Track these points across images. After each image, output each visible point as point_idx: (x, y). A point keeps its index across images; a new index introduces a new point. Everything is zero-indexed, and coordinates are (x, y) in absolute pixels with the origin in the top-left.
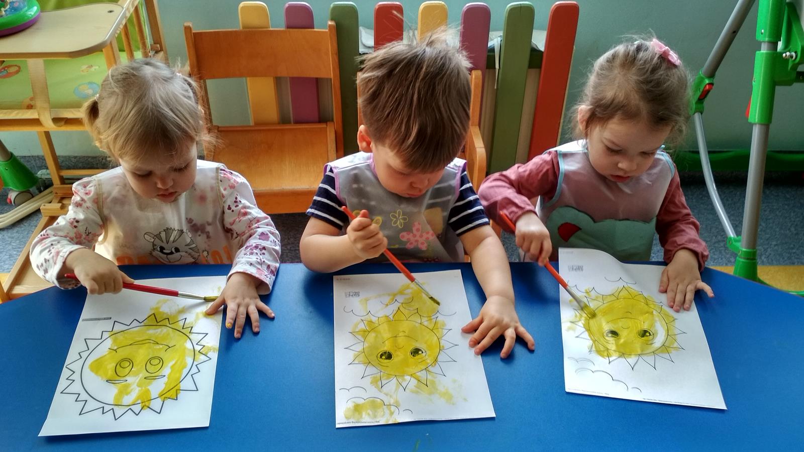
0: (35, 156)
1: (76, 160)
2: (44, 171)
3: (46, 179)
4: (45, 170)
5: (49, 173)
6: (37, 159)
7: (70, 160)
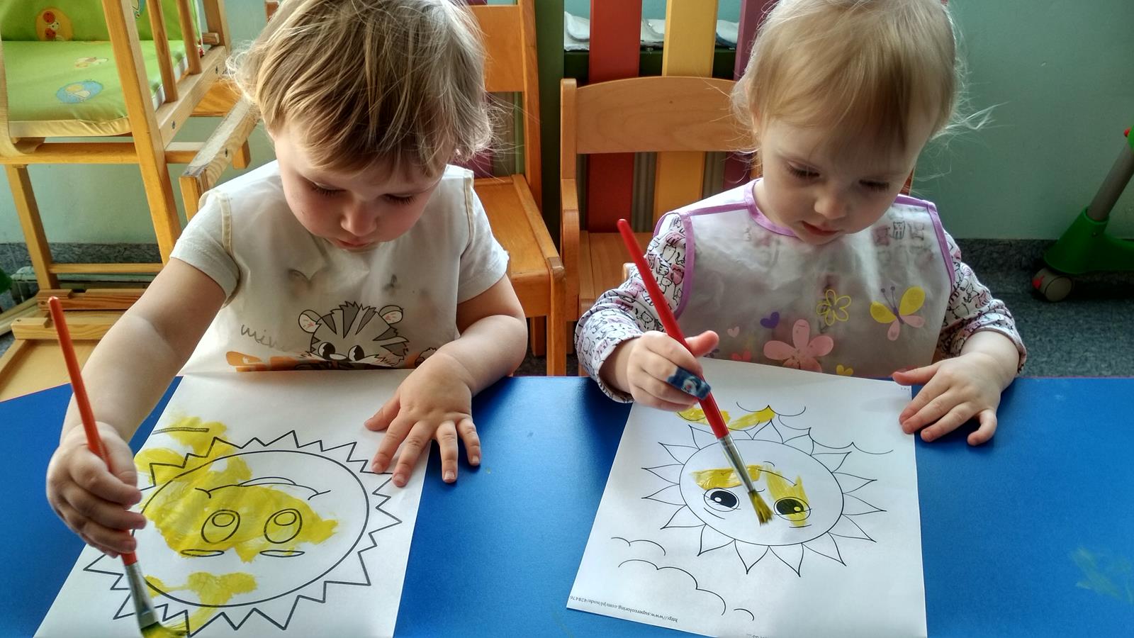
0: (13, 245)
1: (81, 250)
2: (27, 269)
3: (29, 280)
4: (29, 267)
5: (34, 271)
6: (17, 248)
7: (72, 250)
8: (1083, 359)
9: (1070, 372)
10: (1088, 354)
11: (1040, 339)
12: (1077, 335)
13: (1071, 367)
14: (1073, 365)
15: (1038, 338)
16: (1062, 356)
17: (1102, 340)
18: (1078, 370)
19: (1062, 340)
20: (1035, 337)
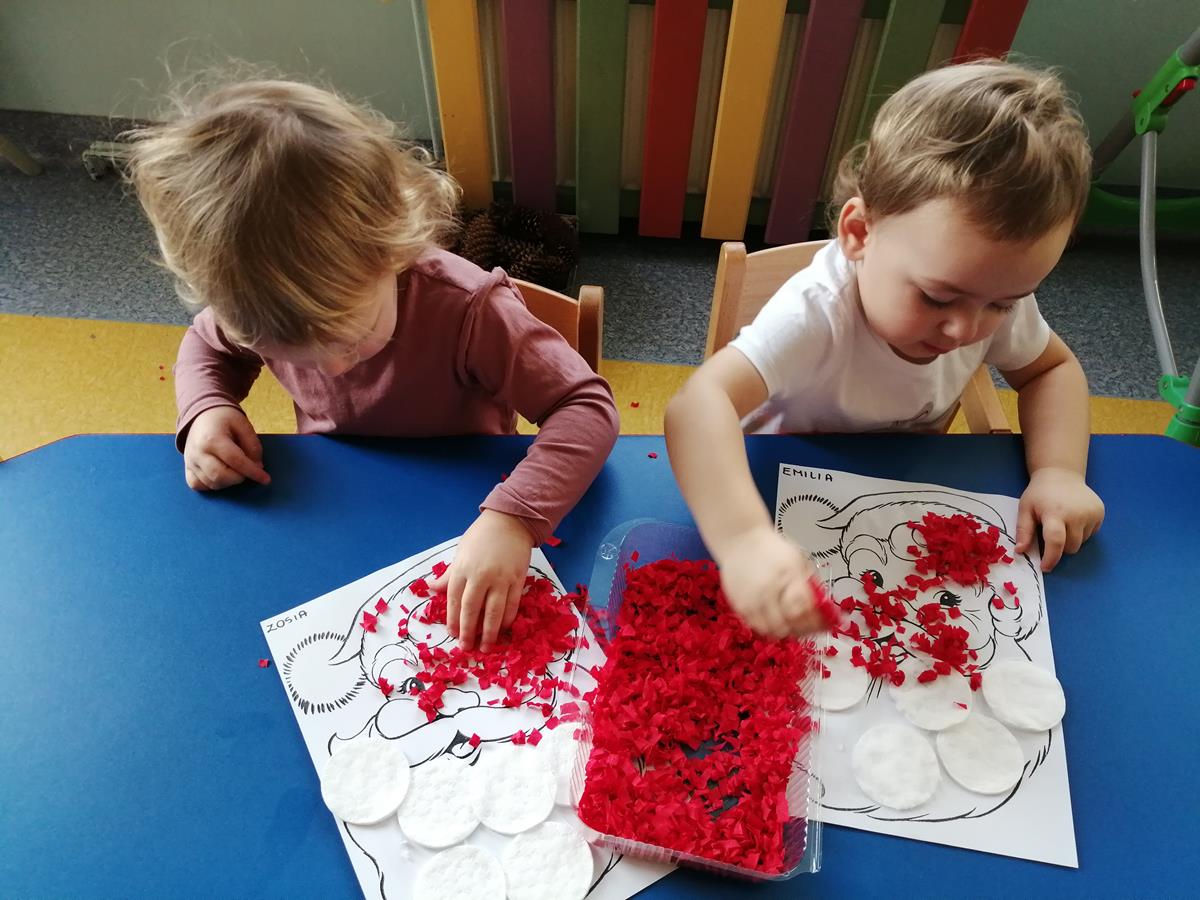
8: (1098, 314)
9: (1080, 330)
10: (1104, 310)
11: (1063, 290)
12: (1101, 287)
13: (1082, 323)
14: (1086, 321)
15: (1061, 288)
16: (1079, 310)
17: (1122, 295)
18: (1088, 328)
19: (1084, 292)
20: (1059, 286)
